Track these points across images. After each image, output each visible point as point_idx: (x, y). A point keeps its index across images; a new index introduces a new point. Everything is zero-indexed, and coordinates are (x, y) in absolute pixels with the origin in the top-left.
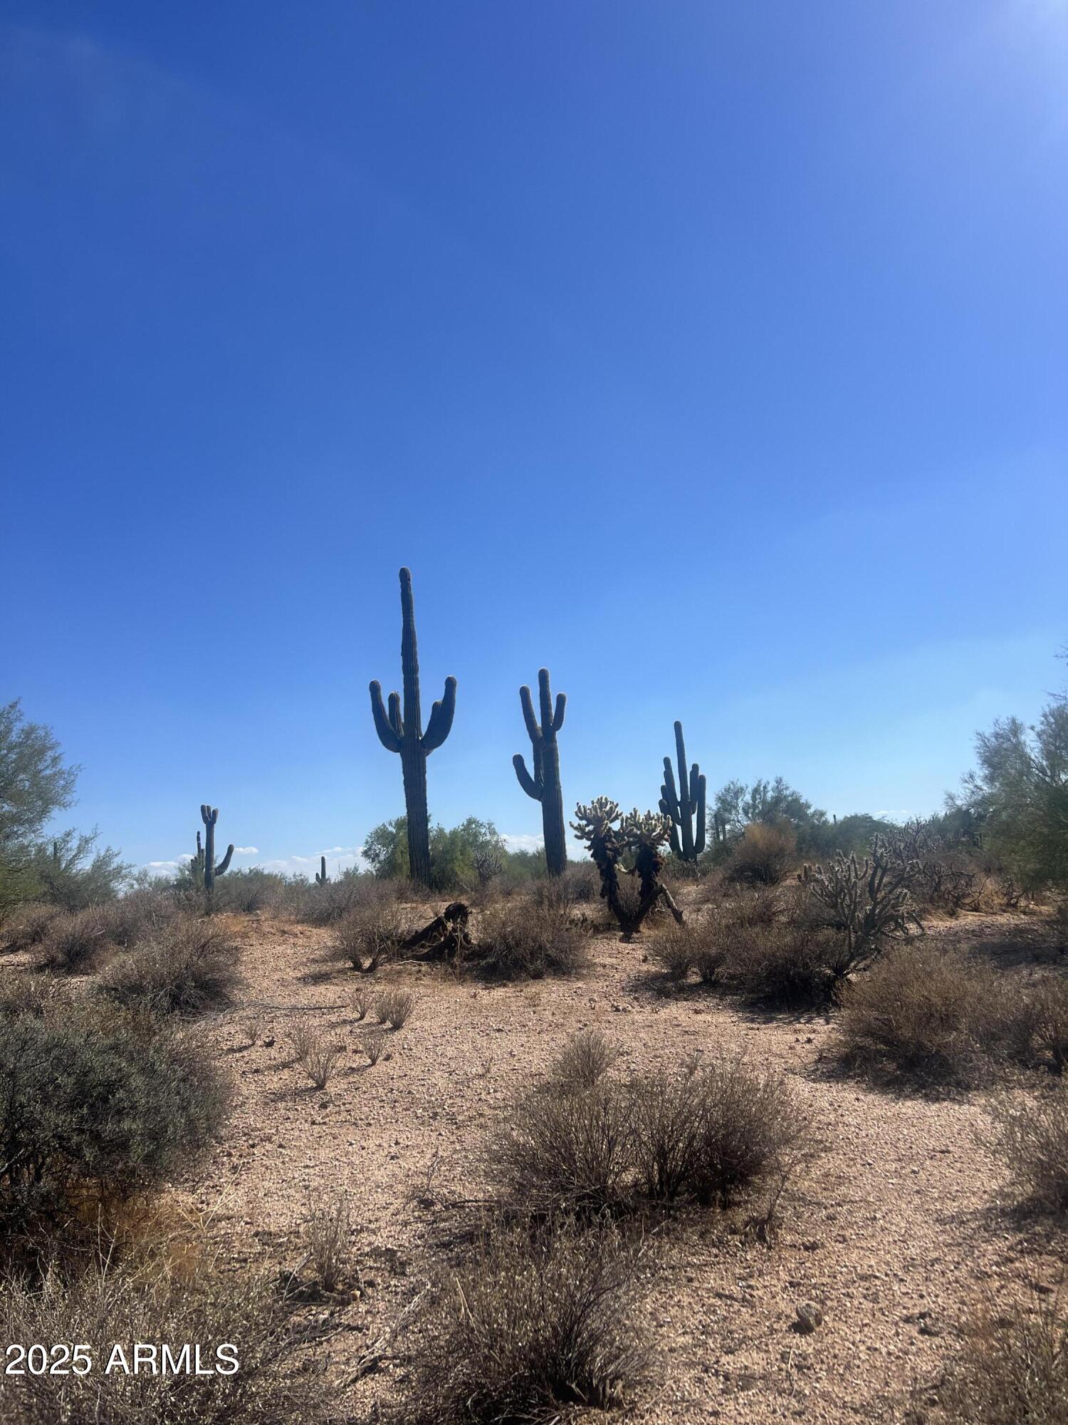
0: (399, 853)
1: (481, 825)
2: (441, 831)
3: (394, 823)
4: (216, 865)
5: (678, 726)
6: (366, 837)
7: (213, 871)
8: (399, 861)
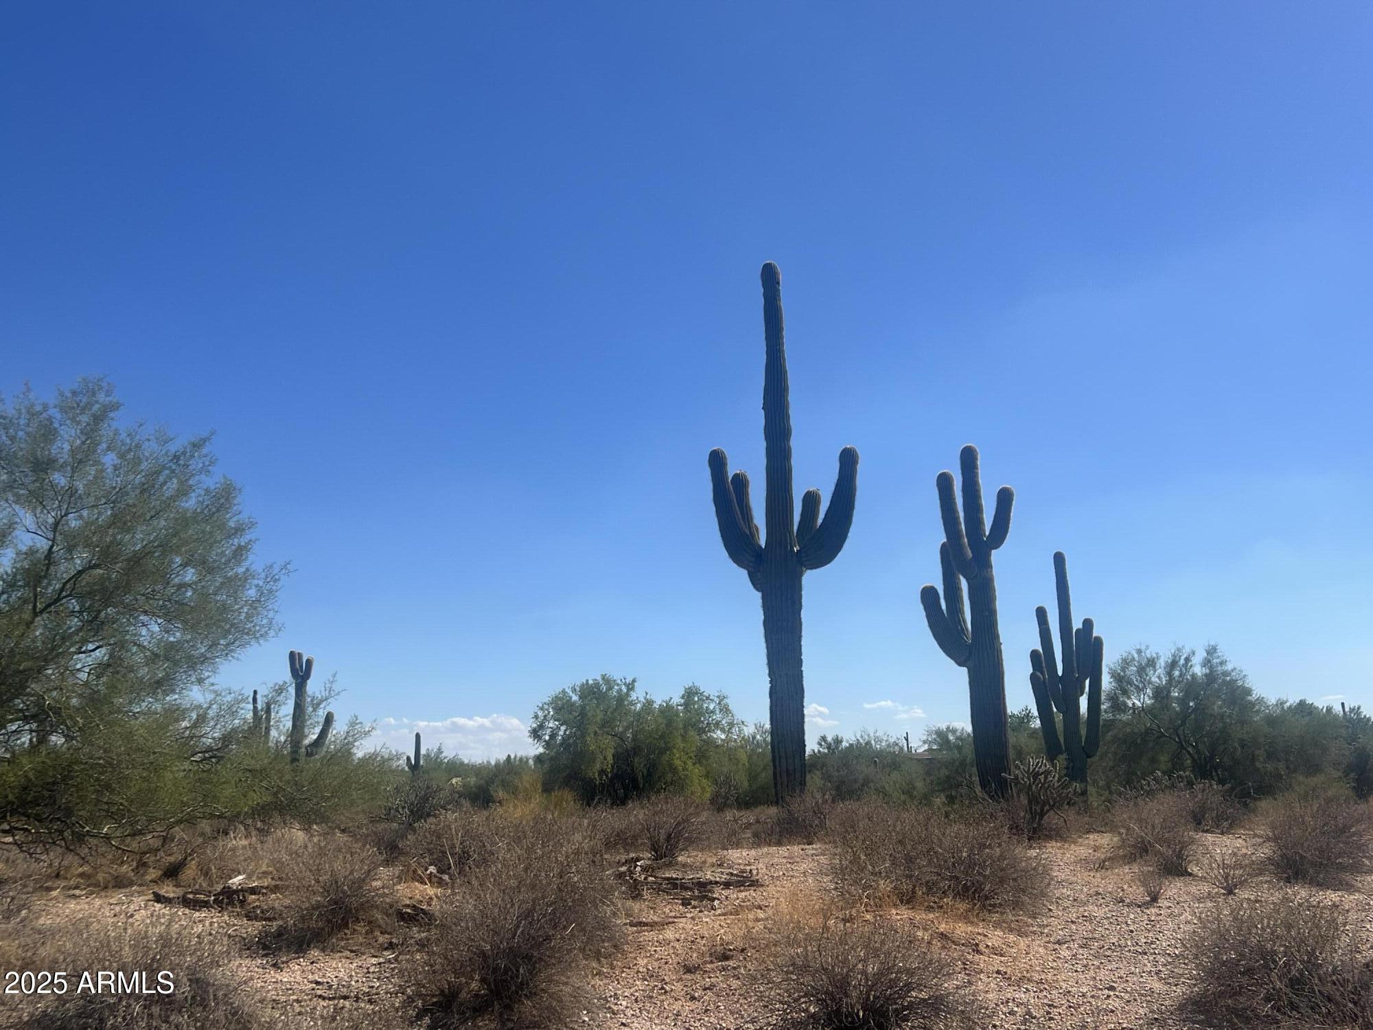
0: (592, 735)
1: (708, 698)
2: (650, 703)
3: (578, 689)
4: (307, 742)
5: (1059, 560)
6: (536, 709)
7: (303, 750)
8: (592, 747)
